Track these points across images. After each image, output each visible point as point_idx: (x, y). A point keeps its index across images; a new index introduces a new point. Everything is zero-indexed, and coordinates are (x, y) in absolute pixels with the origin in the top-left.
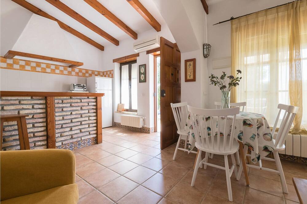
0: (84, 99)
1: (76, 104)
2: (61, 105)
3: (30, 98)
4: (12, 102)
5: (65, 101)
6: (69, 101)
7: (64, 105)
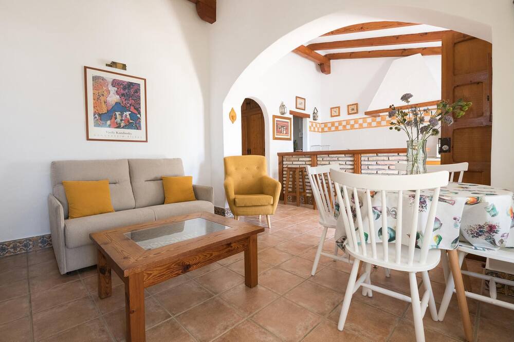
0: (393, 156)
1: (382, 163)
2: (366, 163)
3: (344, 155)
4: (334, 159)
5: (370, 159)
6: (375, 158)
7: (369, 163)
